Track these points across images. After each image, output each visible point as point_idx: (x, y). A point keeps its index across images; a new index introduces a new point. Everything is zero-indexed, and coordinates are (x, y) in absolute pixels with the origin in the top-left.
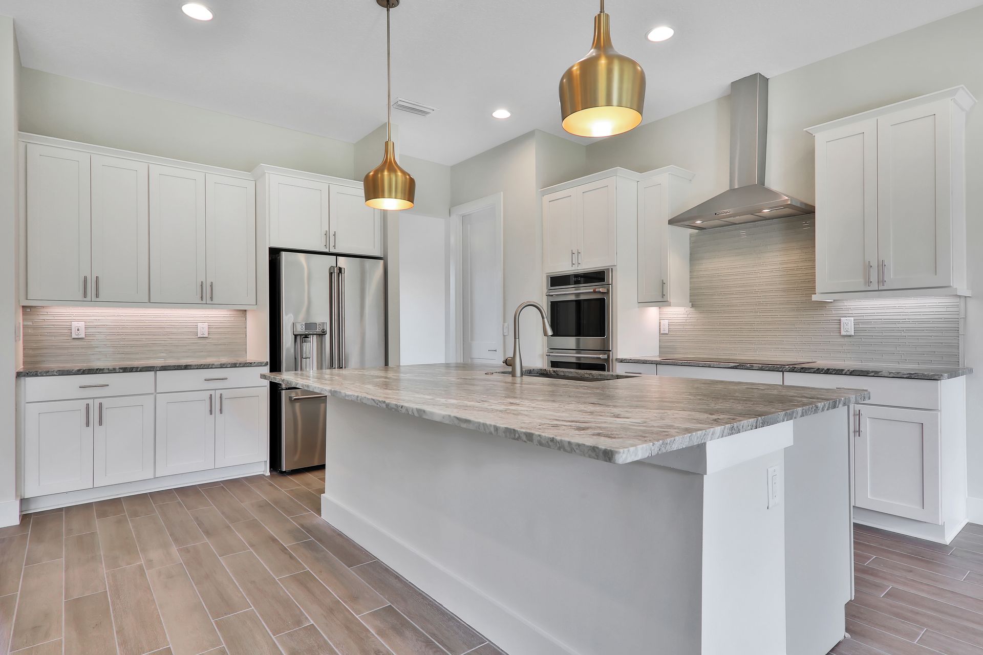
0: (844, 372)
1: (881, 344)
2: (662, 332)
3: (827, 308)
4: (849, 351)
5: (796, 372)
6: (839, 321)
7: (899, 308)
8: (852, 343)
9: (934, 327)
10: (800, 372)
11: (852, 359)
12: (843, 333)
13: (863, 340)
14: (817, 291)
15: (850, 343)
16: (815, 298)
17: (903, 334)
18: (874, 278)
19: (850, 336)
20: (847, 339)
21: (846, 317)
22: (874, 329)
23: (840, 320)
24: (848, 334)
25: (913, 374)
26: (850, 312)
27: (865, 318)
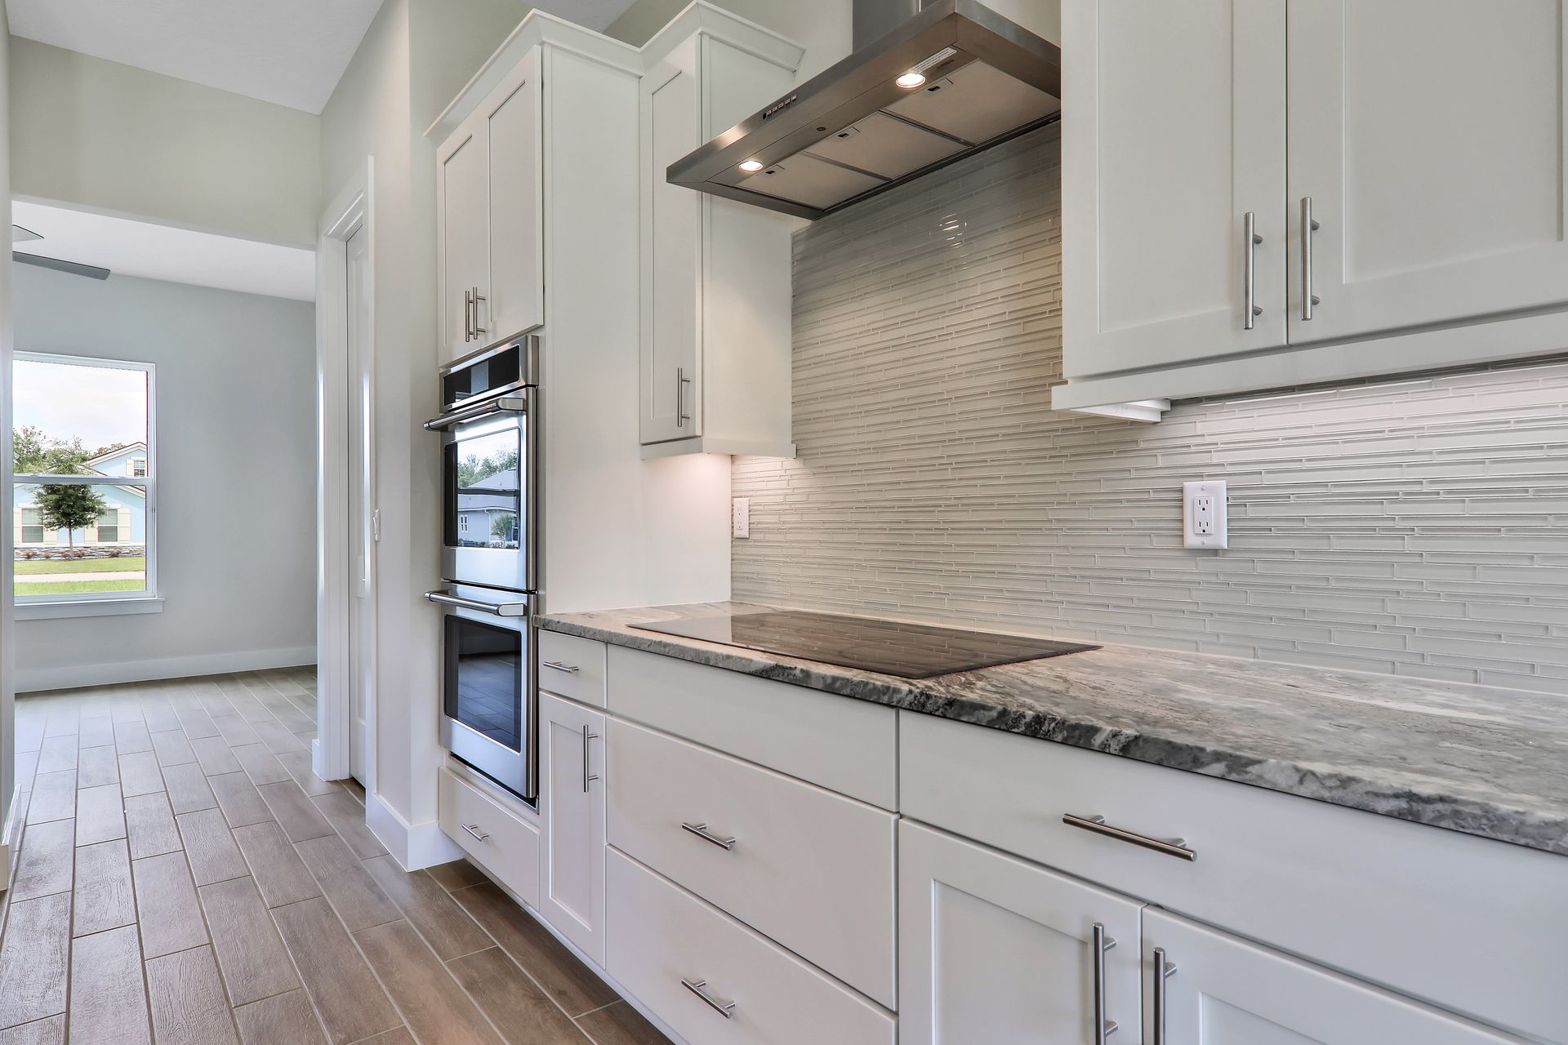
0: (1098, 740)
1: (1323, 584)
2: (737, 534)
3: (1142, 445)
4: (1210, 609)
5: (931, 714)
6: (1177, 495)
7: (1396, 434)
8: (1222, 578)
9: (1544, 517)
10: (944, 717)
11: (1222, 639)
12: (1192, 540)
13: (1260, 568)
14: (1067, 371)
15: (1213, 579)
16: (1062, 399)
17: (1409, 545)
18: (1269, 291)
19: (1215, 552)
20: (1206, 564)
21: (1200, 476)
22: (1300, 524)
23: (1181, 490)
24: (1209, 542)
25: (1428, 800)
26: (1216, 458)
27: (1267, 480)
